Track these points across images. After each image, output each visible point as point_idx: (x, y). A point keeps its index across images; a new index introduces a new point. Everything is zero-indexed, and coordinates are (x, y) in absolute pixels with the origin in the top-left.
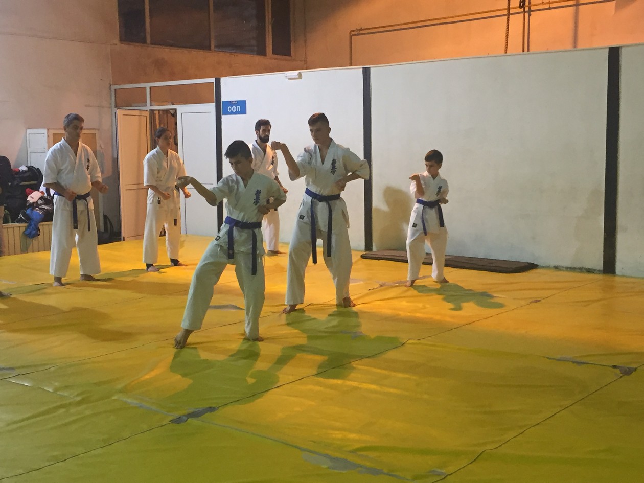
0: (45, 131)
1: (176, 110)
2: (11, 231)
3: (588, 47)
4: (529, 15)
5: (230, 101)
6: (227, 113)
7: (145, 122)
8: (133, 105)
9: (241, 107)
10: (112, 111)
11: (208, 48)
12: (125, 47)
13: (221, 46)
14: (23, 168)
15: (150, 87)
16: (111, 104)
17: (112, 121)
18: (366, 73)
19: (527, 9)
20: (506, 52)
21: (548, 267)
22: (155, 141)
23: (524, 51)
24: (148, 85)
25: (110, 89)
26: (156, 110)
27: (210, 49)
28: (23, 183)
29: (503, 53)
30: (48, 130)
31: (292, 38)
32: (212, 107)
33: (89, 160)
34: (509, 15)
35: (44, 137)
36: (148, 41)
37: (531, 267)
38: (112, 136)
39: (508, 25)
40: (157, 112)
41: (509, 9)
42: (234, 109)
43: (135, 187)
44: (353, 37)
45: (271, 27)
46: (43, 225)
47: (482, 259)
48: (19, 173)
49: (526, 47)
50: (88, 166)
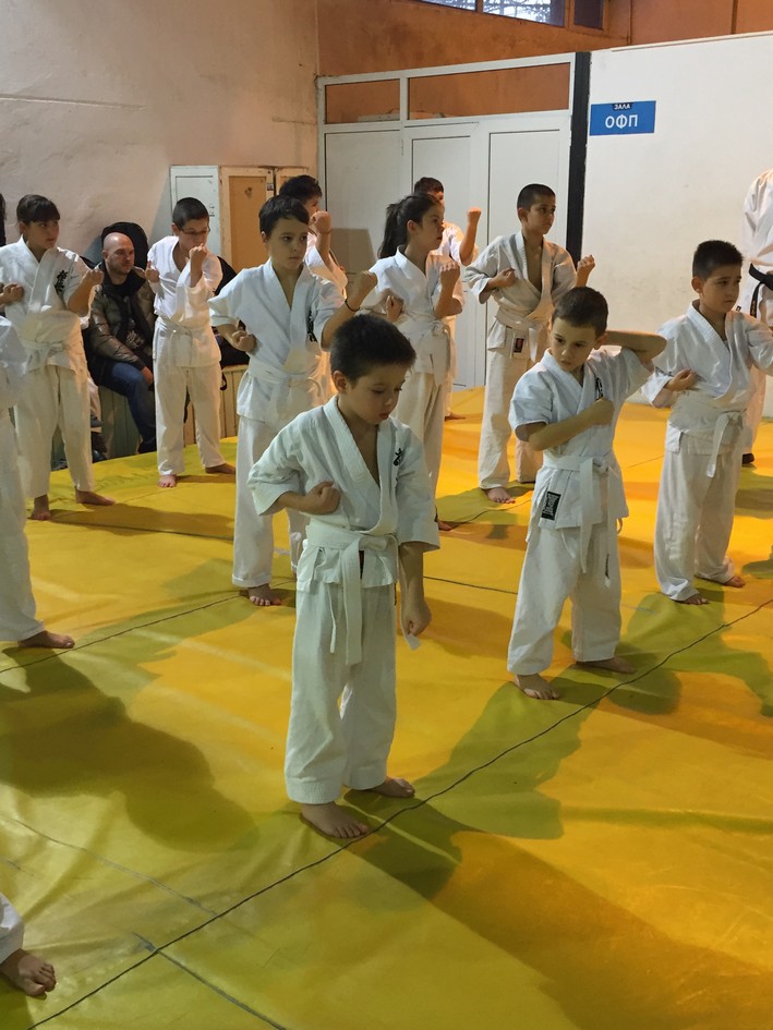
0: (213, 171)
5: (613, 105)
6: (601, 131)
9: (642, 117)
10: (319, 131)
11: (474, 7)
15: (409, 79)
16: (316, 117)
24: (404, 75)
25: (316, 86)
27: (477, 10)
30: (220, 168)
32: (562, 119)
35: (210, 182)
42: (621, 121)
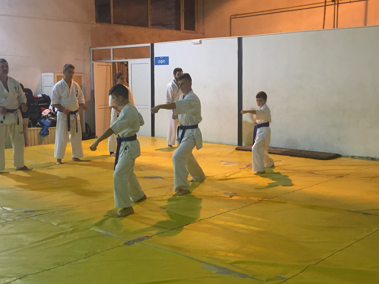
0: (52, 74)
1: (127, 62)
2: (32, 132)
3: (373, 25)
4: (338, 6)
5: (160, 57)
6: (157, 64)
7: (110, 69)
8: (103, 59)
9: (166, 61)
10: (91, 63)
11: (147, 26)
12: (99, 25)
13: (154, 25)
14: (40, 96)
15: (113, 49)
16: (90, 59)
17: (91, 69)
18: (240, 41)
19: (336, 2)
20: (324, 28)
21: (347, 157)
22: (116, 80)
23: (334, 27)
24: (112, 48)
25: (90, 50)
26: (116, 62)
27: (148, 27)
28: (39, 104)
29: (322, 29)
30: (54, 73)
31: (196, 20)
32: (149, 60)
33: (77, 91)
34: (325, 6)
35: (52, 77)
36: (112, 22)
37: (337, 156)
38: (91, 78)
39: (325, 12)
40: (117, 64)
41: (326, 2)
42: (162, 62)
43: (104, 107)
44: (232, 19)
45: (183, 13)
46: (51, 129)
47: (307, 151)
48: (37, 98)
49: (335, 25)
50: (77, 94)
